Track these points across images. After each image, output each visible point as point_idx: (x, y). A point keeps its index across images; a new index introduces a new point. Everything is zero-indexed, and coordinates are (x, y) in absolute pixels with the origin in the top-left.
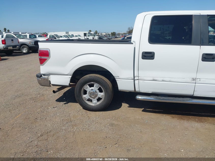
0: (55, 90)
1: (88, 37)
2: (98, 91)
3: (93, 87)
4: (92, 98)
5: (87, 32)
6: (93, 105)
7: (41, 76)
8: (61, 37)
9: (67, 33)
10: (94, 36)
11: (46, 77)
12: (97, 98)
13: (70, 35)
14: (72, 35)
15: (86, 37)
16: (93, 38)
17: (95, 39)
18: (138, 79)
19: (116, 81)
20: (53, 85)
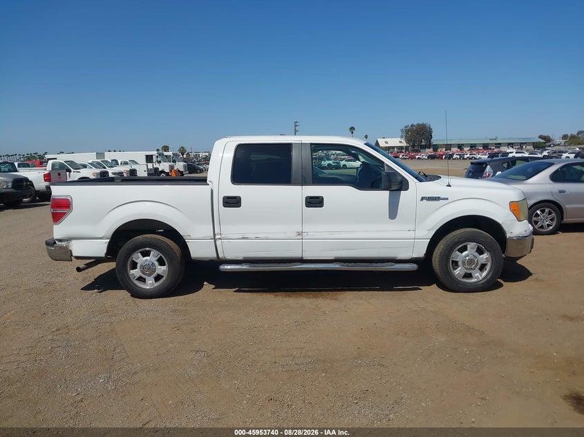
0: (81, 266)
1: (156, 165)
2: (156, 263)
3: (149, 256)
4: (146, 274)
5: (155, 153)
6: (148, 288)
7: (55, 243)
8: (85, 166)
9: (100, 155)
10: (174, 161)
11: (64, 244)
12: (155, 275)
13: (107, 162)
14: (114, 160)
15: (150, 166)
16: (172, 168)
17: (175, 169)
18: (220, 239)
19: (186, 242)
20: (78, 258)
